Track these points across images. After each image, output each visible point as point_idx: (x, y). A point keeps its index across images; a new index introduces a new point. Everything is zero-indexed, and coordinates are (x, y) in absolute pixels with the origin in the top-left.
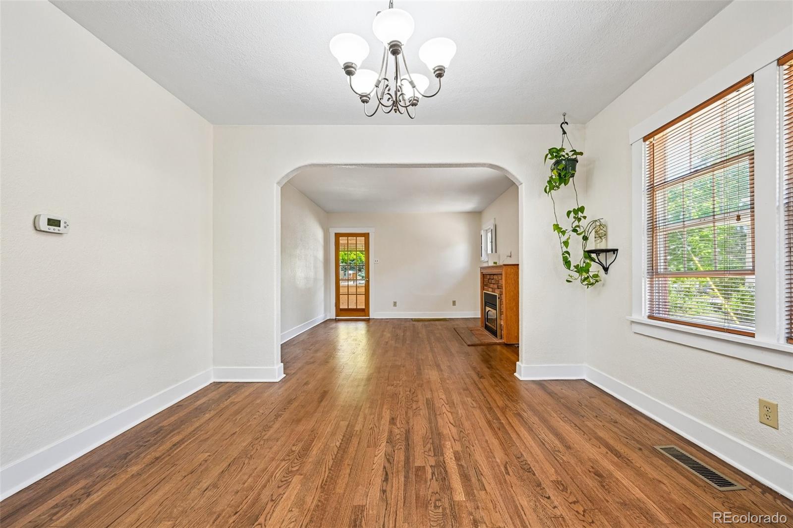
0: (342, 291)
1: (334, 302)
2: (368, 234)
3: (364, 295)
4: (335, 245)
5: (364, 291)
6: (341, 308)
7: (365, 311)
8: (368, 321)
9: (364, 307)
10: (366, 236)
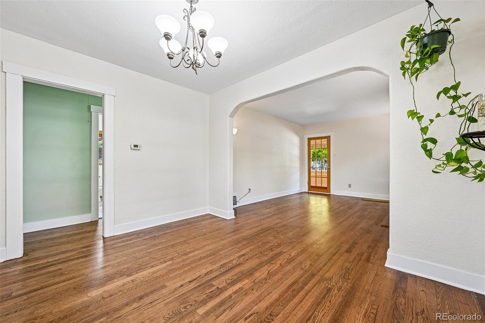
0: (312, 174)
1: (307, 181)
2: (330, 136)
3: (327, 178)
4: (308, 146)
5: (327, 175)
6: (311, 185)
7: (327, 189)
8: (328, 196)
9: (327, 186)
10: (328, 138)
